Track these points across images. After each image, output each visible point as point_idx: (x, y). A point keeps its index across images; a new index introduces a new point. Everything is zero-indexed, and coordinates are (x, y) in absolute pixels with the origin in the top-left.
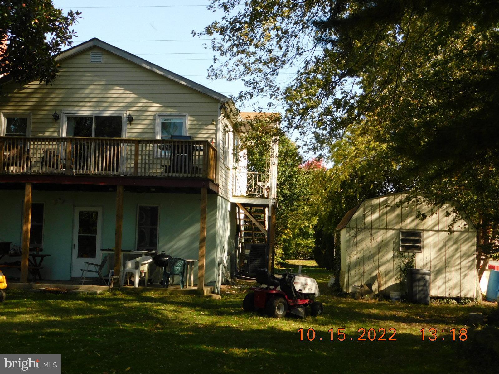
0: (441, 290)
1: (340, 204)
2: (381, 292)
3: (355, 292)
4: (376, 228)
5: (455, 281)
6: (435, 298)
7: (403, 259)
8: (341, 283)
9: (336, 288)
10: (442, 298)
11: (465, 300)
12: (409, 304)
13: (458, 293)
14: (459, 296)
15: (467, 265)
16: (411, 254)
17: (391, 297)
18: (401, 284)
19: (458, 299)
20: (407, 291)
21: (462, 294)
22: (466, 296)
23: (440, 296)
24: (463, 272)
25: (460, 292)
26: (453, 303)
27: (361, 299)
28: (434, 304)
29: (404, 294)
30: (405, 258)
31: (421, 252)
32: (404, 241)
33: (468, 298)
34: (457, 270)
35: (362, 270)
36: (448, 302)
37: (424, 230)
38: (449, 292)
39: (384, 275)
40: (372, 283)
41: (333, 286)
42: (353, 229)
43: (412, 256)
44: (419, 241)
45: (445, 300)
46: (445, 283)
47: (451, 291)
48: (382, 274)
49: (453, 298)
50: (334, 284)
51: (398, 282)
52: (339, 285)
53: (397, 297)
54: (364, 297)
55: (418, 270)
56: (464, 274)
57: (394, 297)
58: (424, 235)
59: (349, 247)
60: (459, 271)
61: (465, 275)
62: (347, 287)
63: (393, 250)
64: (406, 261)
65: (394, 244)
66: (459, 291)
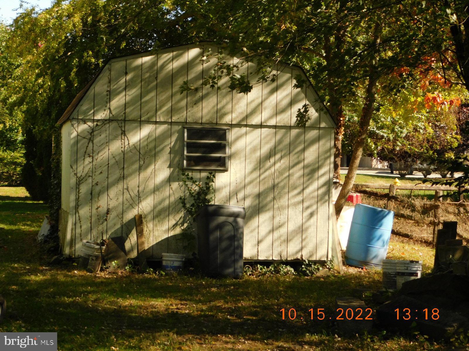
0: (263, 246)
1: (67, 79)
2: (143, 254)
3: (90, 256)
4: (134, 121)
5: (292, 226)
6: (253, 263)
7: (189, 183)
8: (60, 234)
9: (51, 245)
10: (266, 263)
11: (310, 266)
12: (203, 278)
13: (297, 253)
14: (299, 257)
15: (316, 194)
16: (204, 175)
17: (164, 263)
18: (184, 235)
19: (296, 264)
20: (196, 252)
21: (305, 255)
22: (311, 256)
23: (261, 258)
24: (308, 208)
25: (302, 249)
26: (286, 273)
27: (102, 270)
28: (249, 275)
29: (191, 257)
30: (194, 182)
31: (226, 170)
32: (191, 147)
33: (315, 262)
34: (296, 204)
35: (103, 208)
36: (277, 271)
37: (232, 126)
38: (279, 249)
39: (150, 217)
40: (124, 235)
41: (45, 241)
42: (85, 123)
43: (208, 178)
44: (221, 147)
45: (271, 268)
46: (273, 230)
47: (284, 246)
48: (146, 216)
49: (287, 263)
50: (47, 236)
51: (178, 230)
52: (57, 238)
53: (176, 264)
54: (107, 265)
55: (220, 207)
56: (309, 211)
57: (169, 264)
58: (231, 135)
59: (76, 161)
60: (300, 207)
61: (312, 215)
62: (72, 242)
63: (170, 167)
64: (195, 188)
65: (170, 153)
66: (299, 247)
